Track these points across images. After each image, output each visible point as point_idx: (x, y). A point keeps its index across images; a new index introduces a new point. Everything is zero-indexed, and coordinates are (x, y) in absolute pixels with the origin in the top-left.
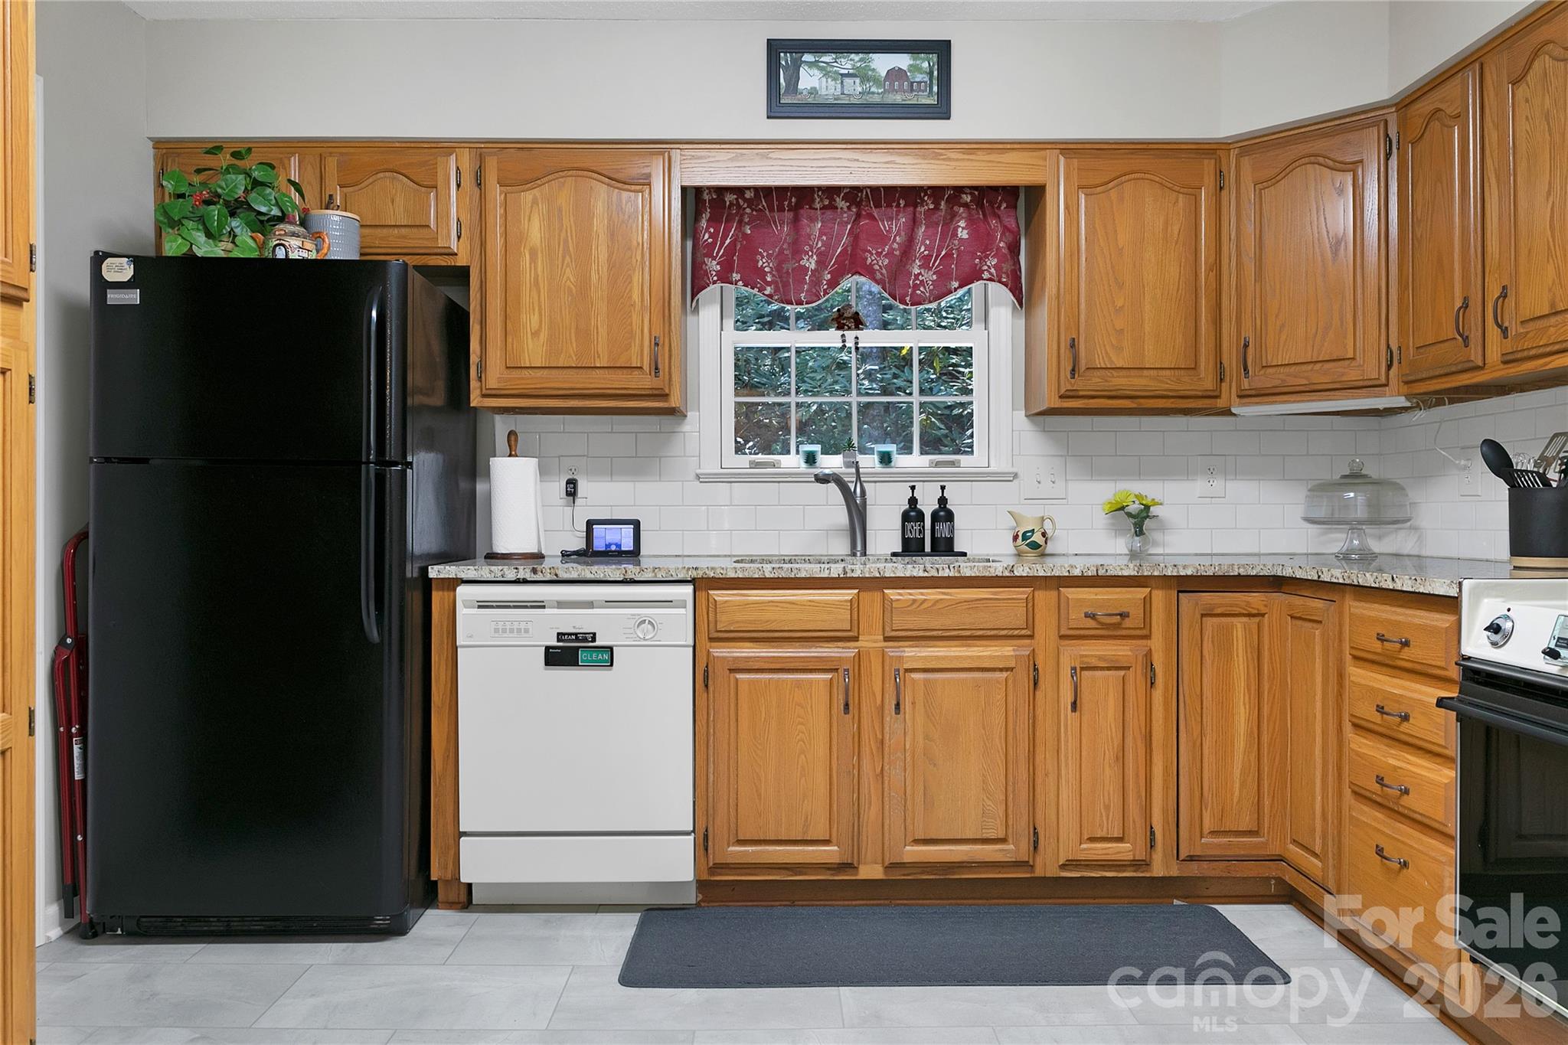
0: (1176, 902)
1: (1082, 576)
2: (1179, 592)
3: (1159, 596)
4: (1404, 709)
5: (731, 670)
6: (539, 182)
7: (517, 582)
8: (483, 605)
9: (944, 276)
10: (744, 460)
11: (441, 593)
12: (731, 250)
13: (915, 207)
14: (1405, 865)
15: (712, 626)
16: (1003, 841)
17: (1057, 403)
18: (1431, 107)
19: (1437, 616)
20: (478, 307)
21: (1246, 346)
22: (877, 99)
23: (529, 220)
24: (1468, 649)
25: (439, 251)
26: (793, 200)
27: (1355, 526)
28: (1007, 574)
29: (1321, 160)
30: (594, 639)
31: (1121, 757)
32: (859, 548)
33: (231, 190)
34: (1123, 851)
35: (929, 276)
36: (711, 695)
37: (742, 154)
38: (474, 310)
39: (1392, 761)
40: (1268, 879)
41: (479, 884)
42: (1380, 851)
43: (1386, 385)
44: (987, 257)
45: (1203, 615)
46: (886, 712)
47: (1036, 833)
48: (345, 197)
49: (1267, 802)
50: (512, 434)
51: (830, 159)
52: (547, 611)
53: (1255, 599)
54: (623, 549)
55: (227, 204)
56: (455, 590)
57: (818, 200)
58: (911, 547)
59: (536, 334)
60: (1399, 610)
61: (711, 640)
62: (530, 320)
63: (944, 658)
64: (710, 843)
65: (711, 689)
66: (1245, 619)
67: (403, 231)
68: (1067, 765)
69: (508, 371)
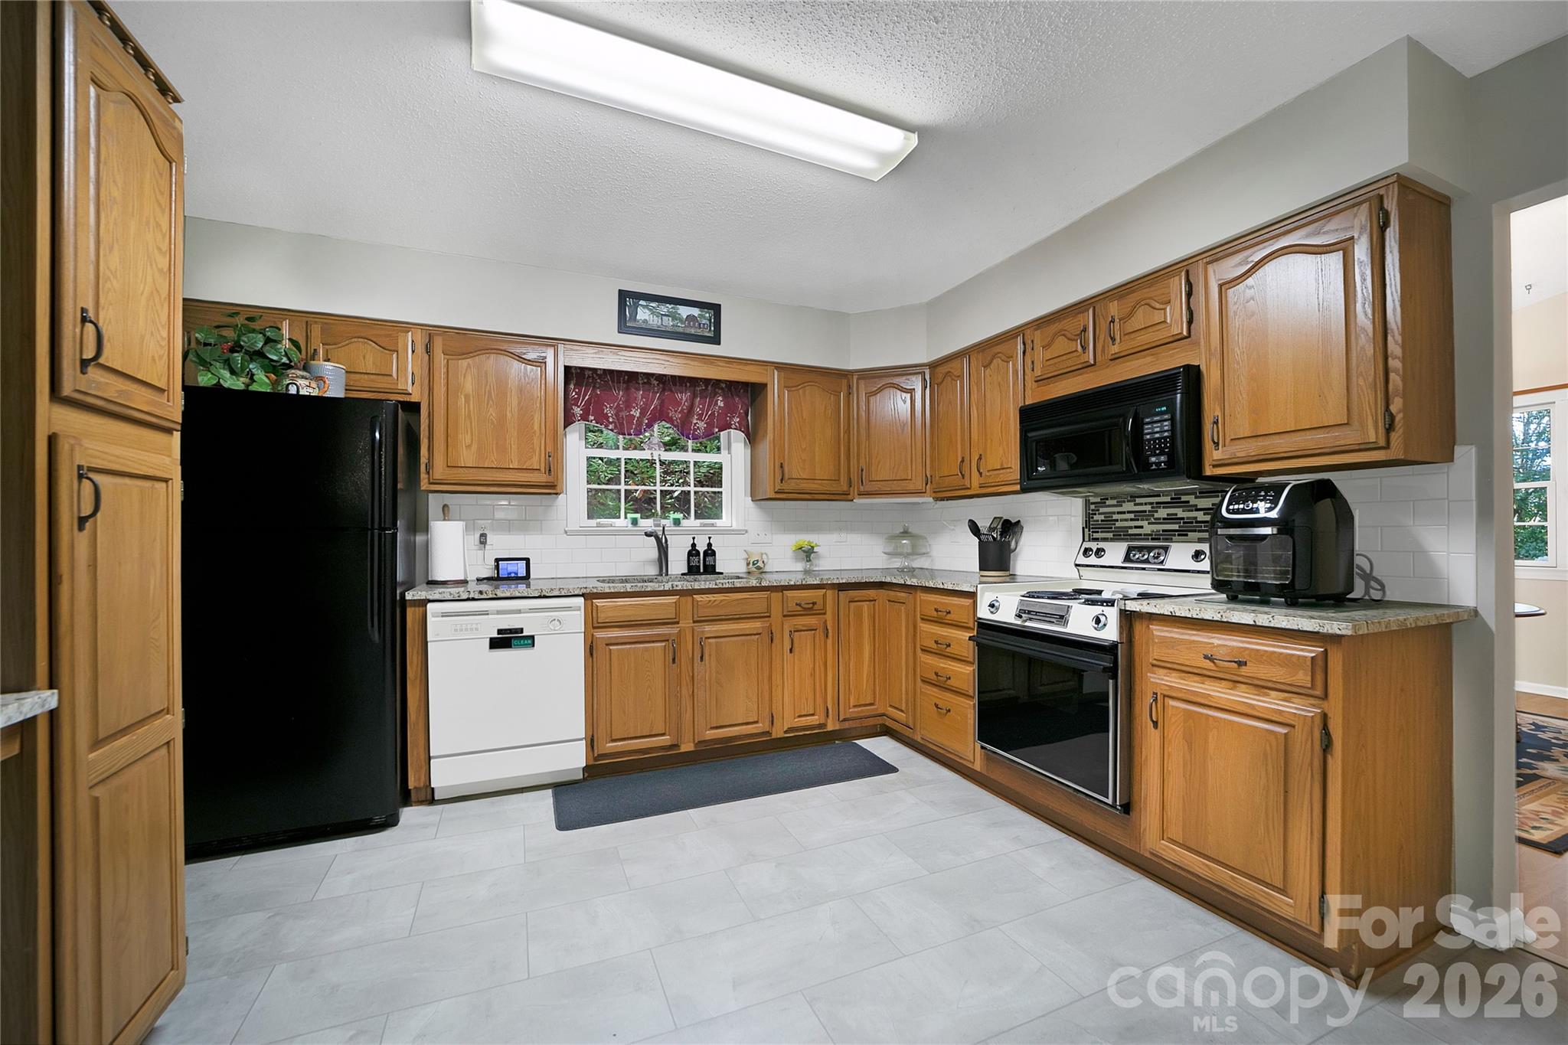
0: (837, 742)
1: (795, 585)
2: (839, 591)
3: (830, 593)
4: (948, 642)
5: (607, 645)
6: (471, 355)
7: (468, 599)
8: (445, 615)
9: (710, 425)
10: (593, 522)
11: (413, 609)
12: (588, 402)
13: (695, 386)
14: (949, 711)
15: (595, 620)
16: (757, 722)
17: (774, 496)
18: (947, 370)
19: (963, 600)
20: (427, 428)
21: (862, 470)
22: (681, 330)
23: (465, 377)
24: (980, 615)
25: (398, 391)
26: (626, 377)
27: (907, 556)
28: (758, 585)
29: (896, 386)
30: (522, 632)
31: (813, 675)
32: (664, 571)
33: (252, 344)
34: (814, 720)
35: (702, 425)
36: (595, 659)
37: (602, 351)
38: (424, 430)
39: (942, 665)
40: (877, 725)
41: (438, 788)
42: (936, 706)
43: (925, 492)
44: (734, 417)
45: (849, 602)
46: (695, 661)
47: (772, 717)
48: (327, 352)
49: (877, 689)
50: (445, 507)
51: (653, 359)
52: (490, 616)
53: (871, 593)
54: (519, 575)
55: (247, 352)
56: (426, 606)
57: (640, 378)
58: (692, 570)
59: (469, 447)
60: (944, 597)
61: (594, 628)
62: (465, 438)
63: (726, 630)
64: (595, 743)
65: (595, 656)
66: (868, 603)
67: (372, 377)
68: (788, 680)
69: (449, 469)
